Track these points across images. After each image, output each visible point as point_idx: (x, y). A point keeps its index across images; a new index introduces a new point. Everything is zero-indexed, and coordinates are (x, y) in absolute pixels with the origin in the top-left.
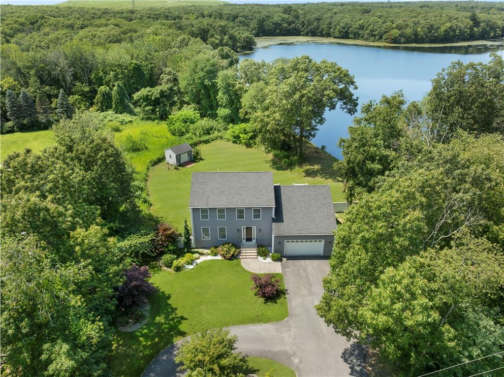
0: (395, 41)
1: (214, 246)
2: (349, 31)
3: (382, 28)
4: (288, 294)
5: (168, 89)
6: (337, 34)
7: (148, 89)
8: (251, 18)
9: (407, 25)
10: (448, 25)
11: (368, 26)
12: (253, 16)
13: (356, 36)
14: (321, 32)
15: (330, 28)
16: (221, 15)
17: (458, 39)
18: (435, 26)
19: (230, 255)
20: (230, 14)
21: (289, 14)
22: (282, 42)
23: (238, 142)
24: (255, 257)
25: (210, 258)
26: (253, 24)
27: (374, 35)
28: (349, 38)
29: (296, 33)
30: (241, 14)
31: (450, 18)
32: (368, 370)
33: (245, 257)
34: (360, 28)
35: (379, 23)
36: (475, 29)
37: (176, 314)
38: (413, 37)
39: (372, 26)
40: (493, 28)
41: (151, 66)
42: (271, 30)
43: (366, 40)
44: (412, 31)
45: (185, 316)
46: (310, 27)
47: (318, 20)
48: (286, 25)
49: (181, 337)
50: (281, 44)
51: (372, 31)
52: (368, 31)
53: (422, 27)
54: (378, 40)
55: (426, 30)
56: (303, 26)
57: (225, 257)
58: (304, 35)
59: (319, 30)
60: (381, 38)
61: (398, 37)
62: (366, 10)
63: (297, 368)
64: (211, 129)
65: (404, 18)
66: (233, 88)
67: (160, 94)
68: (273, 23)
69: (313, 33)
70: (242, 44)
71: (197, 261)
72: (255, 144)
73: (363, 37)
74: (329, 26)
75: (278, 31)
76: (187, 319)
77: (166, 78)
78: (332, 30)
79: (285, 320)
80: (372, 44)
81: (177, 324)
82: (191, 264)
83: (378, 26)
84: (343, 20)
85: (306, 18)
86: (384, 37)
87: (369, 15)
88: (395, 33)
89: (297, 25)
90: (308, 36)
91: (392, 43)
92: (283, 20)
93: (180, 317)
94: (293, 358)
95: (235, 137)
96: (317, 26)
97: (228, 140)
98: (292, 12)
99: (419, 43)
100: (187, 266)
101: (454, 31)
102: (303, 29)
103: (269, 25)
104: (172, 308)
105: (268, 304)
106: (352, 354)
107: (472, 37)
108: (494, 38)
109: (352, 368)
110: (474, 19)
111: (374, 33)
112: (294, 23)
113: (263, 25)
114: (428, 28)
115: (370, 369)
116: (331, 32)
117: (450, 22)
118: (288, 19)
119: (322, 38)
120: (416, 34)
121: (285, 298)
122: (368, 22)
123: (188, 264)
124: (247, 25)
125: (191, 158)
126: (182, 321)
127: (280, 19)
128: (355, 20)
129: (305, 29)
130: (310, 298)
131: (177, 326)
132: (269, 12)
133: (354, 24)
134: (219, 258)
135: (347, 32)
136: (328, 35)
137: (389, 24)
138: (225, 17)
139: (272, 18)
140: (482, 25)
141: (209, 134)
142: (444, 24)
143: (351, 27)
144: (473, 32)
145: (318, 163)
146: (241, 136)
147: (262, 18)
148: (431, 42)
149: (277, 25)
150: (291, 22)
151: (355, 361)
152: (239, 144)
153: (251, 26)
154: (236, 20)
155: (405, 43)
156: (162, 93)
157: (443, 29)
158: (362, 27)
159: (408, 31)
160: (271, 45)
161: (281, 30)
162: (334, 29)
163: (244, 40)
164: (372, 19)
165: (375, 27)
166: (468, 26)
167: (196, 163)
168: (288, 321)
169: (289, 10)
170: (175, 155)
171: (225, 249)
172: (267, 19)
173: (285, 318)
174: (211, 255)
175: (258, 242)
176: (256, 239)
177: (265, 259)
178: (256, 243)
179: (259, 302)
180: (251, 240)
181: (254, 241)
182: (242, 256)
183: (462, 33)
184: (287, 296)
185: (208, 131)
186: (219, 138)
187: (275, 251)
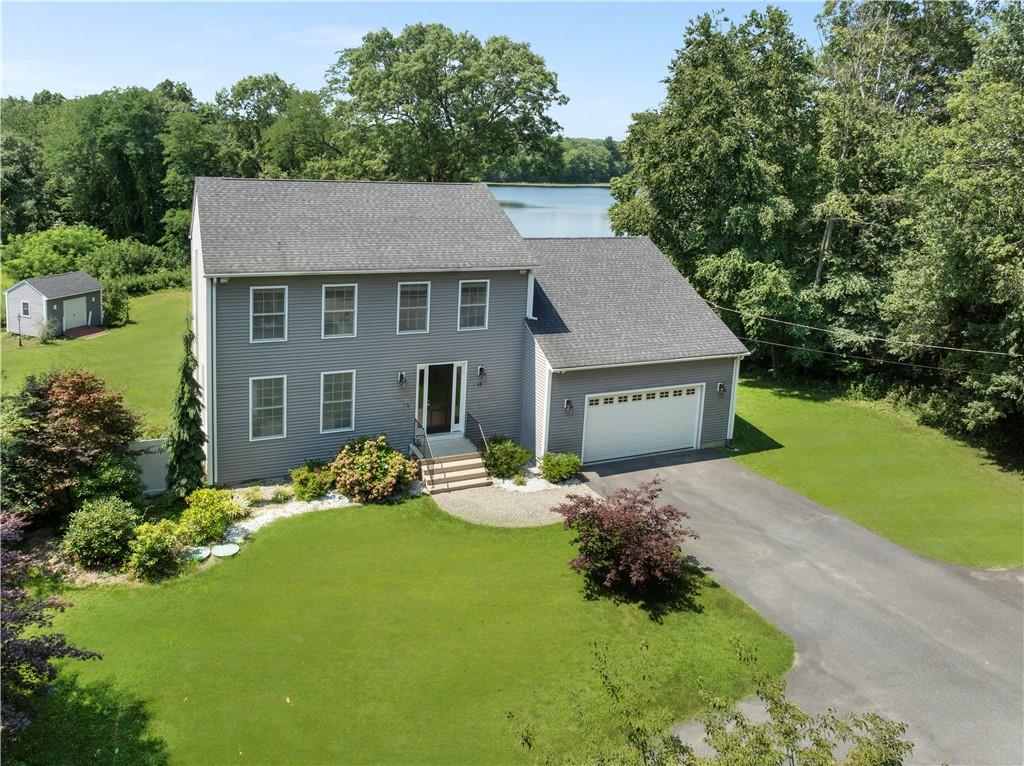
1: (307, 464)
19: (389, 481)
24: (484, 480)
25: (296, 508)
33: (444, 486)
57: (365, 493)
64: (148, 261)
71: (243, 524)
79: (797, 663)
82: (222, 540)
100: (204, 552)
101: (586, 163)
110: (611, 146)
117: (576, 146)
121: (715, 585)
123: (206, 542)
125: (96, 316)
130: (800, 565)
134: (336, 501)
141: (142, 272)
142: (567, 148)
144: (614, 168)
166: (606, 159)
167: (113, 330)
168: (813, 663)
170: (45, 298)
173: (791, 658)
174: (301, 497)
175: (472, 434)
176: (468, 416)
177: (522, 483)
178: (467, 435)
179: (628, 619)
180: (446, 428)
181: (459, 428)
182: (432, 482)
183: (598, 168)
184: (710, 576)
185: (140, 266)
186: (172, 283)
187: (554, 446)
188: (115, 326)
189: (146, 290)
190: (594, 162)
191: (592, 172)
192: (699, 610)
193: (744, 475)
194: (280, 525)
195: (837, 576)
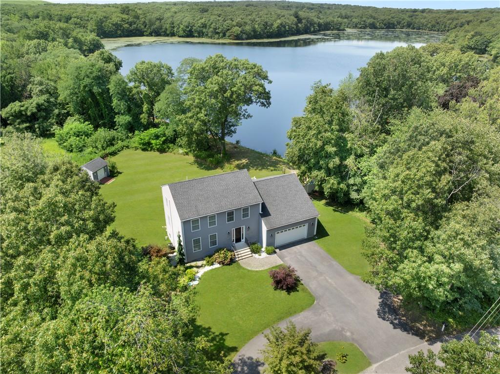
0: (237, 37)
1: (208, 256)
2: (193, 30)
3: (224, 25)
4: (301, 280)
5: (45, 101)
6: (181, 33)
7: (17, 103)
8: (86, 18)
9: (246, 23)
10: (279, 21)
11: (211, 25)
12: (88, 17)
13: (201, 34)
14: (165, 32)
15: (174, 27)
16: (51, 16)
17: (288, 33)
18: (269, 23)
19: (229, 260)
20: (61, 15)
21: (127, 14)
22: (129, 43)
23: (149, 149)
24: (251, 255)
25: (208, 268)
26: (91, 25)
27: (218, 33)
28: (193, 37)
29: (140, 33)
30: (75, 15)
31: (279, 15)
32: (404, 320)
33: (241, 258)
34: (203, 27)
35: (220, 21)
36: (300, 25)
37: (214, 333)
38: (252, 33)
39: (214, 24)
40: (312, 24)
41: (11, 77)
42: (112, 31)
43: (211, 37)
44: (250, 28)
45: (225, 332)
46: (152, 27)
47: (160, 19)
48: (127, 26)
49: (235, 353)
50: (128, 45)
51: (215, 29)
52: (211, 29)
53: (259, 24)
54: (222, 37)
55: (262, 26)
56: (145, 26)
57: (223, 263)
58: (147, 36)
59: (163, 30)
60: (224, 35)
61: (240, 34)
62: (204, 9)
63: (353, 339)
64: (113, 139)
65: (241, 16)
66: (131, 93)
67: (37, 108)
68: (112, 24)
69: (157, 33)
70: (89, 47)
71: (197, 275)
72: (169, 149)
73: (207, 35)
74: (172, 26)
75: (119, 32)
76: (228, 334)
77: (38, 89)
78: (175, 29)
79: (315, 303)
80: (218, 41)
81: (222, 341)
82: (194, 280)
83: (220, 24)
84: (185, 20)
85: (146, 18)
86: (228, 34)
87: (208, 14)
88: (237, 30)
89: (139, 25)
90: (152, 36)
91: (235, 40)
92: (124, 21)
93: (220, 334)
94: (343, 332)
95: (144, 144)
96: (159, 26)
97: (136, 148)
98: (130, 12)
99: (259, 39)
100: (192, 283)
101: (284, 27)
102: (145, 30)
103: (109, 26)
104: (204, 329)
105: (291, 294)
106: (385, 313)
107: (298, 32)
108: (314, 32)
109: (392, 323)
110: (296, 16)
111: (217, 31)
112: (135, 24)
113: (102, 27)
114: (263, 25)
115: (404, 318)
116: (175, 32)
117: (280, 19)
118: (128, 19)
119: (166, 38)
120: (254, 31)
121: (302, 284)
122: (209, 21)
123: (191, 281)
124: (84, 27)
125: (108, 173)
126: (224, 337)
127: (120, 19)
128: (197, 19)
129: (148, 29)
130: (322, 278)
131: (223, 343)
132: (104, 12)
133: (196, 23)
134: (217, 266)
135: (190, 31)
136: (173, 35)
137: (229, 21)
138: (56, 18)
139: (111, 19)
140: (303, 21)
141: (113, 145)
142: (275, 21)
143: (194, 25)
144: (298, 28)
145: (244, 157)
146: (153, 142)
147: (100, 19)
148: (268, 37)
149: (117, 26)
150: (131, 22)
151: (390, 317)
152: (150, 151)
153: (89, 28)
154: (70, 22)
155: (247, 39)
156: (39, 106)
157: (275, 25)
158: (204, 26)
159: (248, 28)
160: (119, 47)
161: (123, 31)
162: (178, 29)
163: (90, 43)
164: (212, 18)
165: (217, 25)
166: (294, 23)
167: (115, 178)
168: (318, 303)
169: (127, 10)
170: (92, 172)
171: (222, 255)
172: (105, 19)
173: (314, 302)
174: (208, 265)
175: (246, 241)
176: (246, 238)
177: (260, 255)
178: (245, 242)
179: (283, 295)
180: (240, 241)
181: (243, 240)
182: (238, 257)
183: (291, 28)
184: (302, 282)
185: (111, 142)
186: (124, 148)
187: (268, 245)
188: (115, 176)
189: (116, 153)
190: (288, 26)
191: (288, 31)
192: (298, 291)
193: (316, 248)
194: (205, 273)
195: (330, 280)
